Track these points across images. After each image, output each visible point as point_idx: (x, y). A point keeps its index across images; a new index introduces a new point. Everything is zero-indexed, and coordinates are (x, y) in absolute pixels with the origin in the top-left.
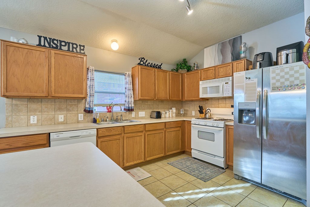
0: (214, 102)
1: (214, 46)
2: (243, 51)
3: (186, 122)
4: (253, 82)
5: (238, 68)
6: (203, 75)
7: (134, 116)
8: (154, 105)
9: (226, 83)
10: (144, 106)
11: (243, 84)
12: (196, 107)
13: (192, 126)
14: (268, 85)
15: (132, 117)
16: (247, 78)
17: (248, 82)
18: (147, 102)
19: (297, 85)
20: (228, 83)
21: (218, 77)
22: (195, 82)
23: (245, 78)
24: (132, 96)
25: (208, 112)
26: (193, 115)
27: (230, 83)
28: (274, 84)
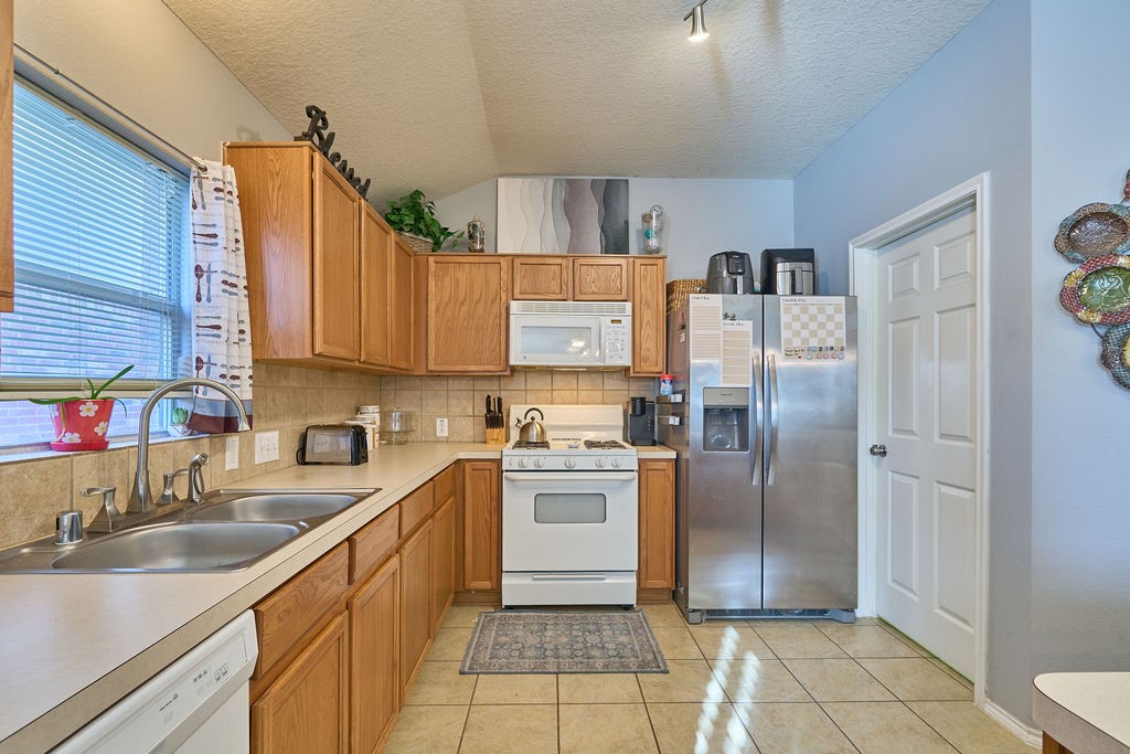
0: (536, 383)
1: (537, 182)
2: (654, 229)
3: (467, 465)
4: (738, 328)
5: (645, 280)
6: (518, 278)
7: (236, 466)
8: (308, 391)
9: (613, 321)
10: (274, 400)
11: (717, 332)
12: (453, 402)
13: (507, 479)
14: (777, 344)
15: (227, 468)
16: (726, 316)
17: (730, 328)
18: (286, 377)
19: (831, 348)
20: (620, 321)
21: (581, 297)
22: (478, 302)
23: (721, 317)
24: (242, 332)
25: (533, 419)
26: (438, 434)
27: (627, 322)
28: (789, 341)
